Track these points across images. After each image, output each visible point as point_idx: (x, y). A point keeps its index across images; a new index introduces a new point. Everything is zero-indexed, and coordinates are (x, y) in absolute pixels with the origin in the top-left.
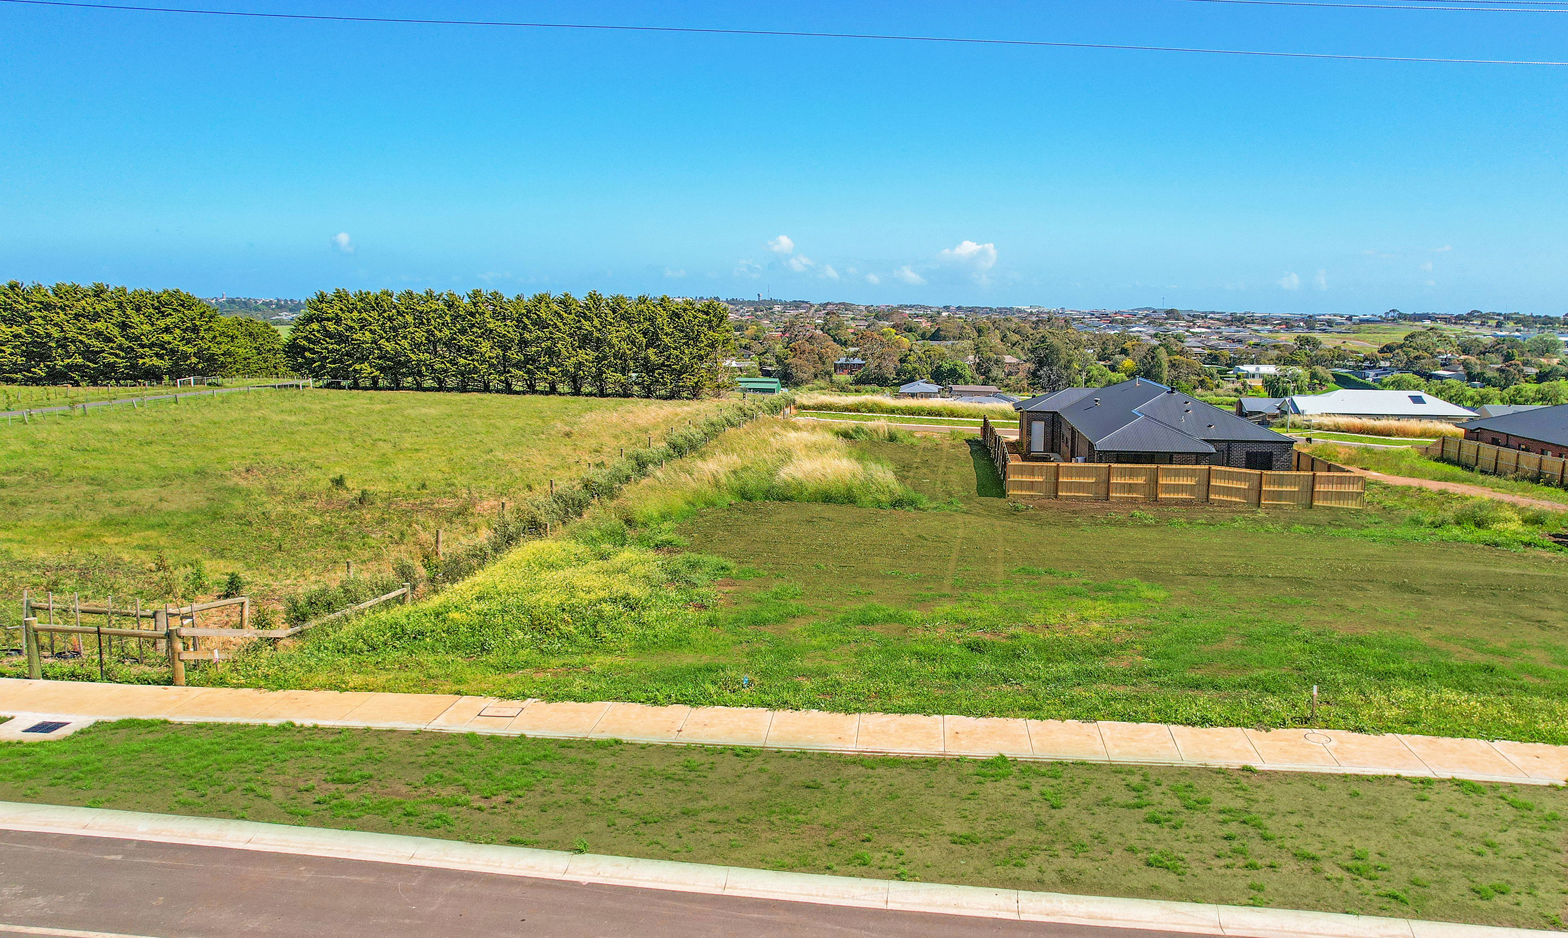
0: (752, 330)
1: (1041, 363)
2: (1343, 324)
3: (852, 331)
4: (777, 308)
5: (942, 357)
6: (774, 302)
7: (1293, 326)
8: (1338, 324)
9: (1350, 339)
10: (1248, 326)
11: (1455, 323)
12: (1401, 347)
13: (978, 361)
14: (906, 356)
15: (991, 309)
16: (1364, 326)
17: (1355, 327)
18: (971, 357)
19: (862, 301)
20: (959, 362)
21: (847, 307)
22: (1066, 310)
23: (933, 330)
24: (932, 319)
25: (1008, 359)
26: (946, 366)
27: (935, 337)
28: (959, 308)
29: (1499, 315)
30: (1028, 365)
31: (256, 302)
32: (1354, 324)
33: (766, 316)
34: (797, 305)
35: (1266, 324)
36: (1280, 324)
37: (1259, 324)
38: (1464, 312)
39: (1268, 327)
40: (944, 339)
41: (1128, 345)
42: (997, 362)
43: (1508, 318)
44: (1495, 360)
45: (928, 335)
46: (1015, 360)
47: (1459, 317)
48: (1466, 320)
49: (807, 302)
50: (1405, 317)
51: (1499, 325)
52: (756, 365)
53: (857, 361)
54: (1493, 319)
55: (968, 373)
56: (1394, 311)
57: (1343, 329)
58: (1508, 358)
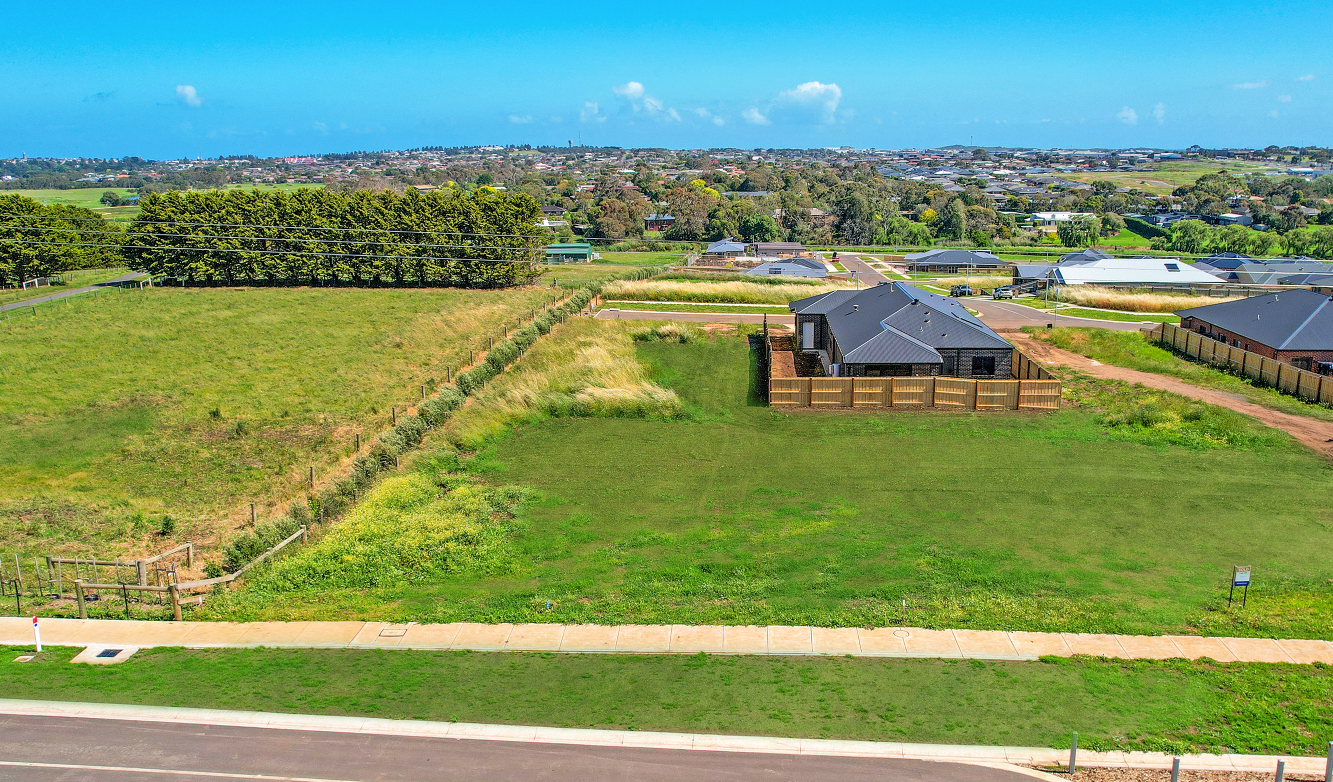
0: (564, 184)
1: (844, 217)
2: (1144, 161)
3: (663, 182)
4: (588, 156)
5: (750, 212)
6: (584, 149)
7: (1096, 165)
8: (1140, 162)
9: (1149, 178)
10: (1053, 165)
11: (1253, 159)
12: (1193, 189)
13: (784, 214)
14: (715, 211)
15: (802, 151)
16: (1166, 163)
17: (1156, 165)
18: (778, 211)
19: (674, 146)
20: (766, 217)
21: (658, 153)
22: (876, 149)
23: (742, 181)
24: (742, 166)
25: (814, 212)
26: (753, 221)
27: (745, 187)
28: (770, 151)
29: (1296, 149)
30: (832, 218)
31: (59, 163)
32: (1156, 161)
33: (578, 165)
34: (608, 151)
35: (1071, 163)
36: (1083, 163)
37: (1063, 163)
38: (1262, 147)
39: (1072, 166)
40: (753, 189)
41: (930, 194)
42: (803, 215)
43: (1304, 152)
44: (1281, 201)
45: (737, 185)
46: (820, 213)
47: (1257, 153)
48: (1264, 155)
49: (618, 148)
50: (1204, 153)
51: (1295, 161)
52: (568, 224)
53: (667, 217)
54: (1290, 154)
55: (774, 227)
56: (1198, 144)
57: (1144, 166)
58: (1295, 199)
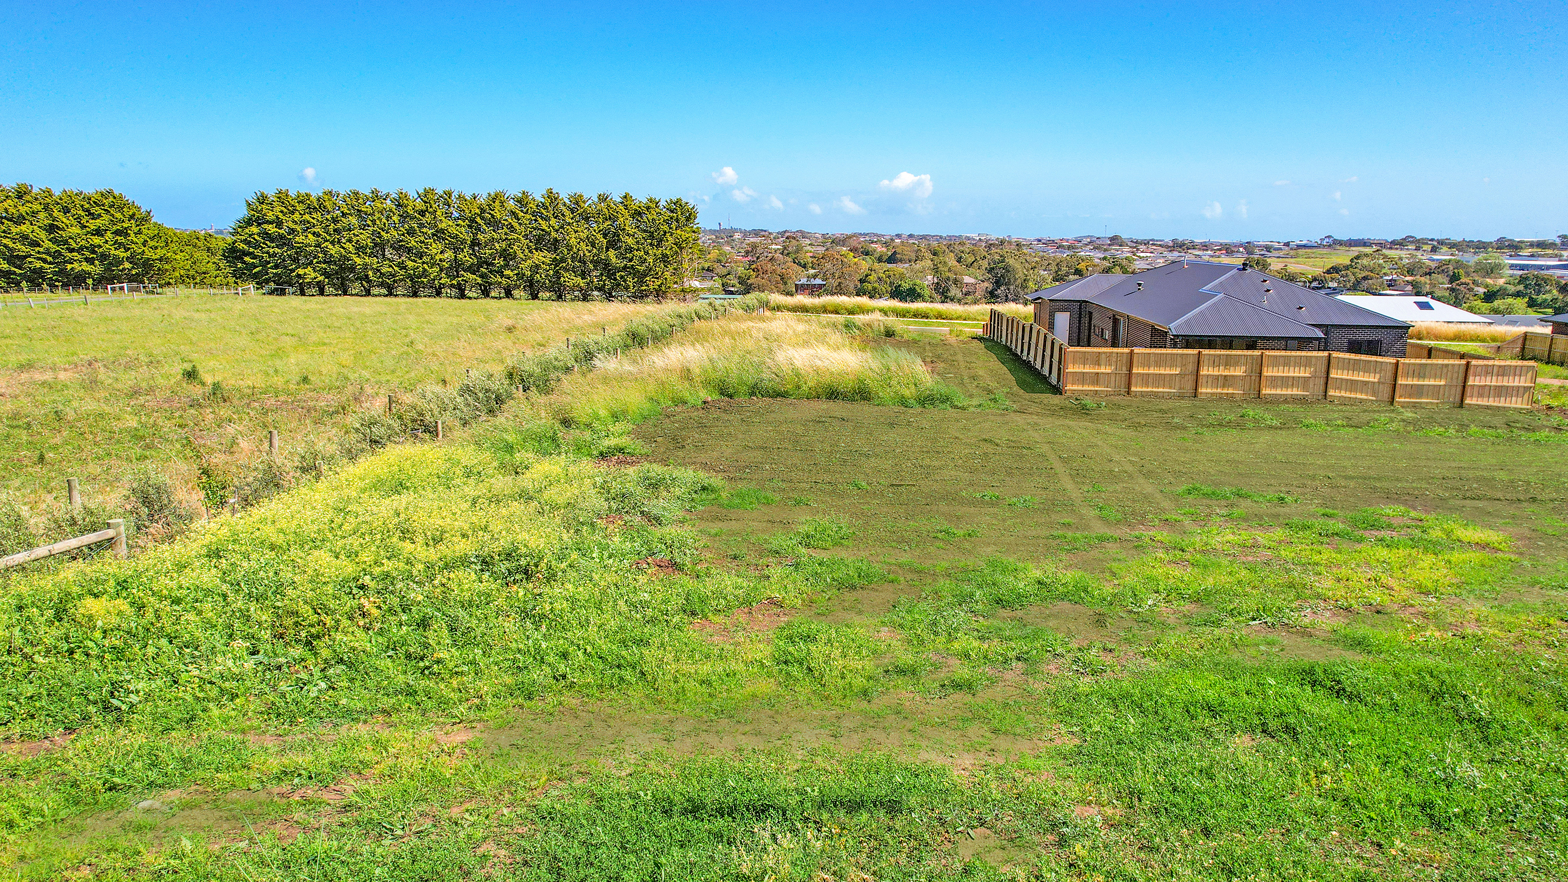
0: (714, 254)
1: (998, 283)
2: (1280, 249)
3: (811, 255)
4: (737, 236)
5: (902, 277)
6: (735, 231)
7: (1232, 252)
8: (1276, 249)
9: (1291, 263)
10: (1190, 251)
11: (1391, 248)
12: (1347, 268)
13: (935, 279)
14: (867, 276)
15: (941, 237)
16: (1302, 251)
17: (1292, 253)
18: (930, 277)
20: (918, 282)
21: (804, 235)
22: (1013, 237)
23: (890, 253)
24: (886, 244)
25: (967, 279)
26: (905, 286)
27: (892, 259)
28: (911, 236)
29: (1432, 240)
30: (986, 284)
32: (1291, 249)
33: (728, 243)
34: (756, 233)
35: (1207, 250)
36: (1220, 250)
37: (1200, 249)
38: (1399, 237)
39: (1209, 252)
40: (901, 261)
41: (1082, 266)
42: (956, 282)
43: (1441, 242)
44: (1441, 280)
45: (885, 258)
46: (972, 281)
47: (1394, 243)
48: (1401, 244)
49: (765, 231)
50: (1341, 243)
51: (1434, 250)
52: (720, 286)
53: (818, 281)
54: (1427, 244)
55: (927, 293)
56: (1329, 237)
57: (1281, 254)
58: (1454, 278)
